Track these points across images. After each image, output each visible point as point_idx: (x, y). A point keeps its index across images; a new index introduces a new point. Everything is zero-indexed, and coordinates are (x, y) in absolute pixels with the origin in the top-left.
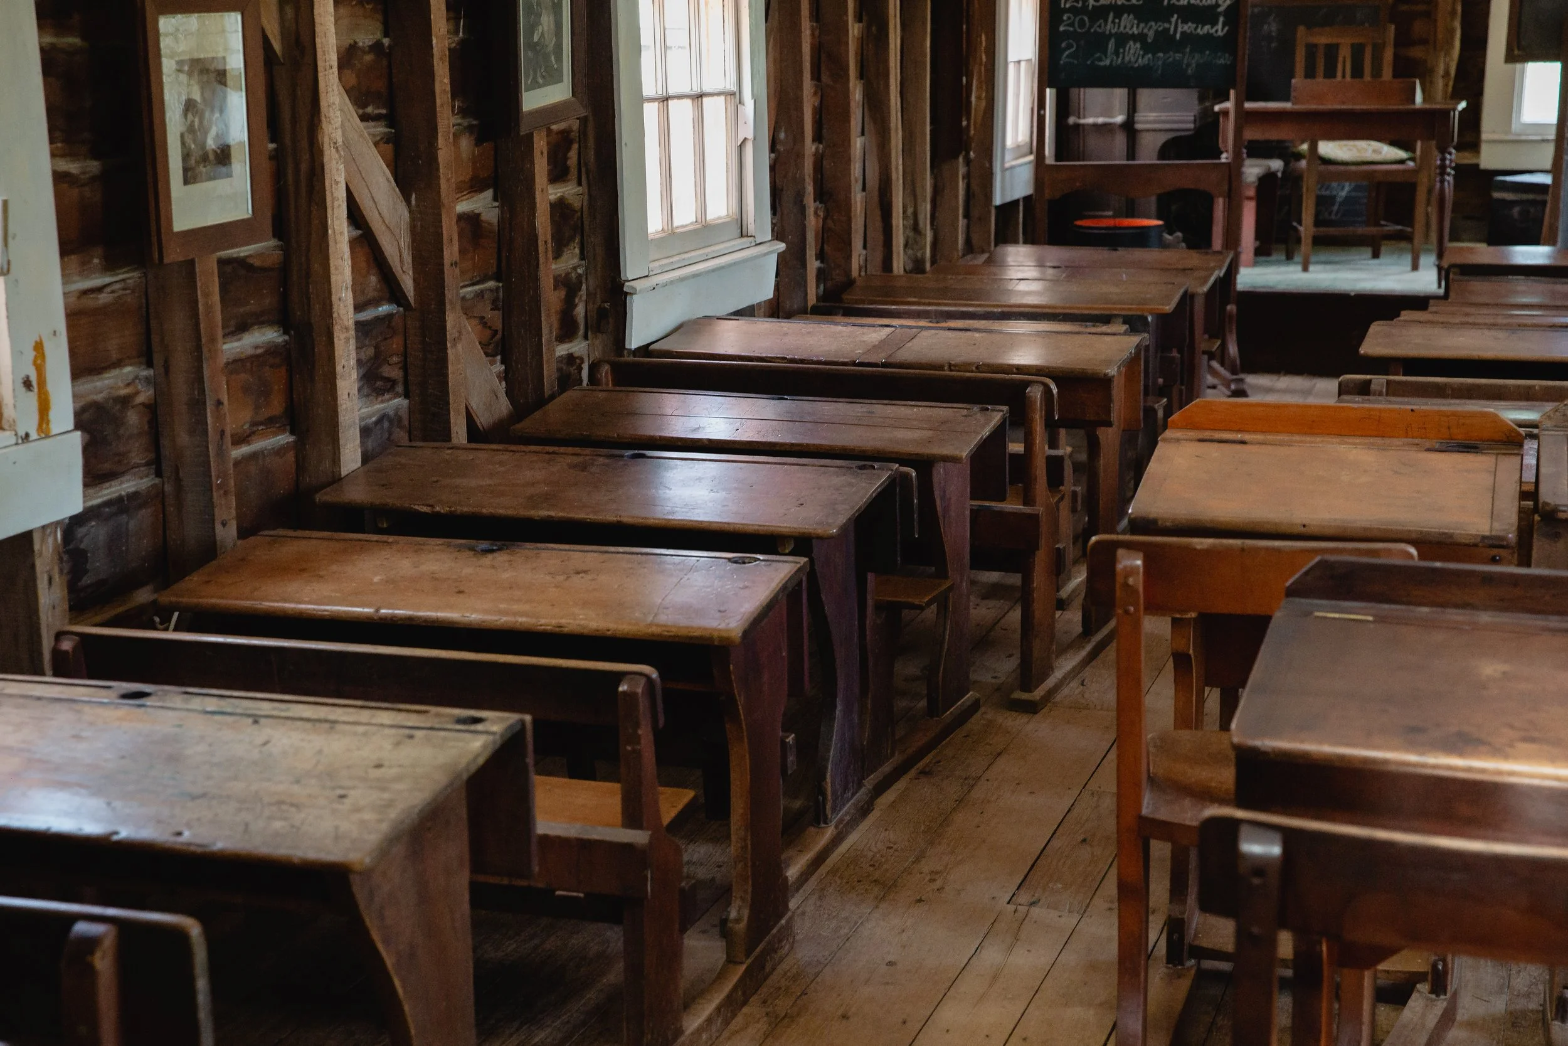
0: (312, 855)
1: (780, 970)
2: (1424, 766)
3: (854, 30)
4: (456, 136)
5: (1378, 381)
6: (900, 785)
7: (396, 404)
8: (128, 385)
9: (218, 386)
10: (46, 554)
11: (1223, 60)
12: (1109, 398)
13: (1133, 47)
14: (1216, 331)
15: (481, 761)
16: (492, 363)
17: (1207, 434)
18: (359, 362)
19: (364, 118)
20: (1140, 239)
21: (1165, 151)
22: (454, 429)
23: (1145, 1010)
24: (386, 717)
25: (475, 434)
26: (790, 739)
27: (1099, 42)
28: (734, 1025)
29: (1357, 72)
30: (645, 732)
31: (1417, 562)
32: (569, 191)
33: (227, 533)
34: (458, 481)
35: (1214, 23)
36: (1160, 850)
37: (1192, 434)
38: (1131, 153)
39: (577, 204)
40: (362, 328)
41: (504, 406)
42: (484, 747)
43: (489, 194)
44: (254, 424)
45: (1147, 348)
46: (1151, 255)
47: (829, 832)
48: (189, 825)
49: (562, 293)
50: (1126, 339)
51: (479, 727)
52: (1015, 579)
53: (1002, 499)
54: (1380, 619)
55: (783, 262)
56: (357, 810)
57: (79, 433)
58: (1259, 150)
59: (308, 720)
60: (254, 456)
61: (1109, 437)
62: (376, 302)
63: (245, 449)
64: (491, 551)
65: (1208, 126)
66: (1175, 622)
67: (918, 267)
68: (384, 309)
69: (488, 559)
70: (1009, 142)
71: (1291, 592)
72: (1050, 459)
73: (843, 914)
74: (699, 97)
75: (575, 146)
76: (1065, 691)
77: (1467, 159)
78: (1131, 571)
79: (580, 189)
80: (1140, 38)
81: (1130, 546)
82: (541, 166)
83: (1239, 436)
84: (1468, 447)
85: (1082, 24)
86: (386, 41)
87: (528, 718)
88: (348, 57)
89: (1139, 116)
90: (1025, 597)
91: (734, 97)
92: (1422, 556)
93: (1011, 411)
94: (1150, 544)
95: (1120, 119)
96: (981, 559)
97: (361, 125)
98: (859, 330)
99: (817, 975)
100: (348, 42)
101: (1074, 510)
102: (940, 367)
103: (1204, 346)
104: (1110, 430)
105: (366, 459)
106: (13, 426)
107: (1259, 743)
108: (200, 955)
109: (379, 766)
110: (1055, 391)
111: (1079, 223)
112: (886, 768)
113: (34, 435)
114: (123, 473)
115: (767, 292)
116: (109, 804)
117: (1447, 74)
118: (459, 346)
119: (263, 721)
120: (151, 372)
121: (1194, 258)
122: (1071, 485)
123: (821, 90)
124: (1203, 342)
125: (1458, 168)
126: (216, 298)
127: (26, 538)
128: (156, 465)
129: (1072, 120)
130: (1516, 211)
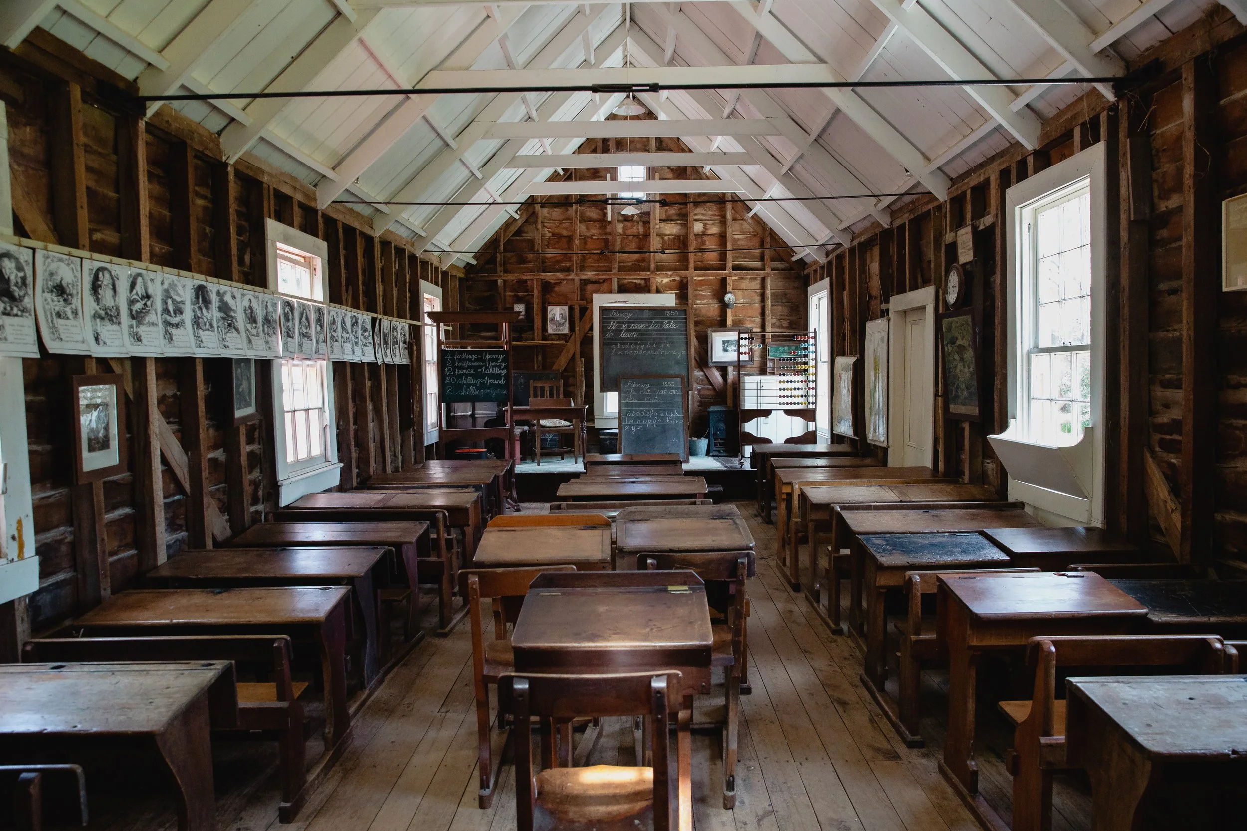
0: (136, 729)
1: (347, 751)
2: (580, 647)
3: (368, 384)
4: (208, 429)
5: (564, 504)
6: (395, 670)
7: (182, 535)
8: (62, 535)
9: (102, 533)
10: (20, 611)
11: (505, 392)
12: (468, 516)
13: (472, 388)
14: (509, 489)
15: (213, 681)
16: (224, 516)
17: (501, 529)
18: (166, 519)
19: (168, 423)
20: (479, 456)
21: (487, 424)
22: (207, 543)
23: (490, 748)
24: (171, 667)
25: (217, 544)
26: (348, 657)
27: (460, 387)
28: (328, 776)
29: (551, 396)
30: (285, 662)
31: (576, 572)
32: (255, 447)
33: (106, 592)
34: (207, 565)
35: (501, 380)
36: (493, 687)
37: (496, 529)
38: (474, 425)
39: (258, 452)
40: (167, 506)
41: (229, 532)
42: (215, 675)
43: (221, 450)
44: (119, 547)
45: (482, 497)
46: (483, 462)
47: (367, 692)
48: (80, 723)
49: (252, 487)
50: (473, 494)
51: (212, 667)
52: (436, 586)
53: (429, 557)
54: (563, 594)
55: (342, 470)
56: (157, 708)
57: (37, 557)
58: (520, 423)
59: (137, 671)
60: (119, 560)
61: (469, 530)
62: (174, 495)
63: (115, 558)
64: (221, 593)
65: (501, 415)
66: (494, 600)
67: (396, 470)
68: (177, 497)
69: (219, 596)
70: (429, 423)
71: (532, 587)
72: (447, 540)
73: (373, 725)
74: (307, 410)
75: (258, 430)
76: (457, 628)
77: (590, 425)
78: (474, 583)
79: (259, 447)
80: (475, 385)
81: (473, 573)
82: (243, 438)
83: (513, 529)
84: (593, 528)
85: (453, 380)
86: (178, 393)
87: (233, 661)
88: (161, 400)
89: (476, 412)
90: (440, 591)
91: (321, 410)
92: (578, 569)
93: (431, 523)
94: (481, 572)
95: (469, 413)
96: (422, 580)
97: (167, 426)
98: (373, 495)
99: (363, 750)
100: (162, 393)
101: (458, 558)
102: (404, 508)
103: (504, 494)
104: (470, 528)
105: (169, 557)
106: (6, 556)
107: (521, 645)
108: (82, 781)
109: (167, 688)
110: (447, 514)
111: (457, 451)
112: (388, 665)
113: (16, 559)
114: (59, 572)
115: (337, 482)
116: (43, 717)
117: (581, 396)
118: (209, 510)
119: (116, 673)
120: (72, 529)
121: (499, 463)
122: (456, 549)
123: (355, 405)
124: (503, 493)
125: (587, 428)
126: (102, 497)
127: (12, 603)
128: (74, 567)
129: (452, 414)
130: (608, 442)
